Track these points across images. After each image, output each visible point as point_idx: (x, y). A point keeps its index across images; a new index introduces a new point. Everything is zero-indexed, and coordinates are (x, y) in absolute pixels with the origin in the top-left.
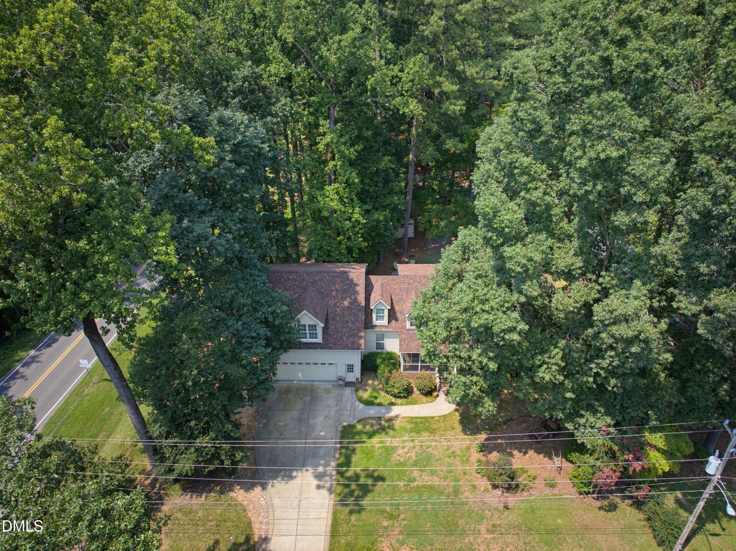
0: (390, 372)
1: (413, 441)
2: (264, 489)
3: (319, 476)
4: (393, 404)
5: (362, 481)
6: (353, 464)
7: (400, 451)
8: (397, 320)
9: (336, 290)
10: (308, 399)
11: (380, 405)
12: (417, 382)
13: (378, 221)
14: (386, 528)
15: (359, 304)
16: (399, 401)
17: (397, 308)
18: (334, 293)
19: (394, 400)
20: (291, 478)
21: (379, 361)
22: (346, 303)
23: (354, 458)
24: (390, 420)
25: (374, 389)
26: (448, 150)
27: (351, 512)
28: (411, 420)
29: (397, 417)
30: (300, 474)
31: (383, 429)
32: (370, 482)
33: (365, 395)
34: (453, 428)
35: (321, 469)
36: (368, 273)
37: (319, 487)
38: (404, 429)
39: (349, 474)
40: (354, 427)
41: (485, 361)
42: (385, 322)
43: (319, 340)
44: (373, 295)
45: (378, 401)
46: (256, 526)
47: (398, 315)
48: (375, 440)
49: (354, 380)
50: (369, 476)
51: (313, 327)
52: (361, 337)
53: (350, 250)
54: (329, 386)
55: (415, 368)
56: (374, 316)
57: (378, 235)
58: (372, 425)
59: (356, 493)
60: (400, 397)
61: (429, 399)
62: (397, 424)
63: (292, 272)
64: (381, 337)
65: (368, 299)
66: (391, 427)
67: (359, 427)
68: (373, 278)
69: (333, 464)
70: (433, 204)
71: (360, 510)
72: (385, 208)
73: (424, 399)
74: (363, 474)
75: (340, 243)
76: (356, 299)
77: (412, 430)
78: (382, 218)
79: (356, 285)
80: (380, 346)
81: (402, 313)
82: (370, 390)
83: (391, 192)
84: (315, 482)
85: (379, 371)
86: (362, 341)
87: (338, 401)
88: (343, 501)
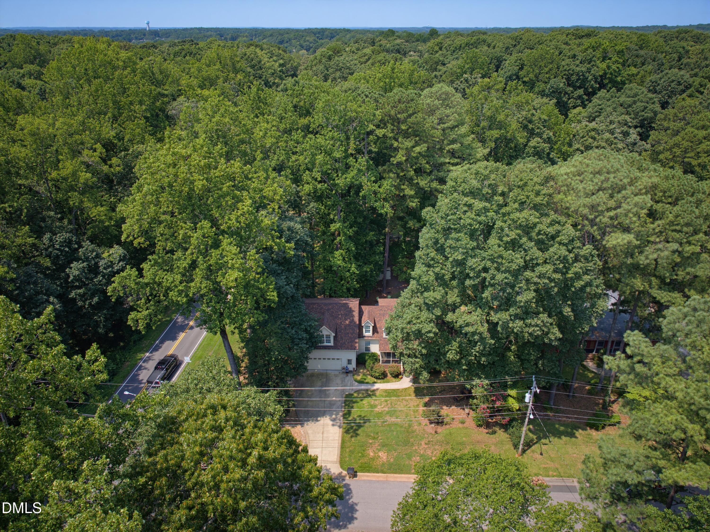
0: (374, 363)
1: (386, 401)
2: (302, 426)
3: (334, 420)
4: (375, 383)
5: (358, 421)
6: (352, 414)
7: (379, 407)
8: (378, 333)
9: (342, 314)
10: (325, 380)
11: (367, 383)
12: (390, 369)
13: (366, 272)
14: (371, 444)
15: (355, 323)
16: (379, 381)
17: (378, 326)
18: (340, 316)
19: (376, 380)
20: (317, 421)
21: (367, 357)
22: (347, 322)
23: (353, 411)
24: (374, 391)
25: (364, 375)
26: (410, 228)
27: (352, 437)
28: (386, 391)
29: (377, 389)
30: (322, 419)
31: (369, 396)
32: (362, 422)
33: (359, 378)
34: (410, 395)
35: (334, 416)
36: (360, 304)
37: (333, 425)
38: (381, 396)
39: (350, 418)
40: (352, 395)
41: (420, 348)
42: (370, 334)
43: (332, 344)
44: (363, 317)
45: (367, 381)
47: (379, 330)
48: (365, 401)
49: (352, 369)
50: (361, 419)
51: (328, 337)
52: (356, 343)
53: (348, 290)
54: (337, 373)
55: (388, 362)
56: (364, 330)
57: (366, 280)
58: (363, 394)
59: (355, 428)
60: (379, 379)
61: (397, 379)
62: (378, 393)
63: (315, 304)
64: (368, 343)
65: (360, 321)
66: (374, 395)
67: (355, 395)
68: (363, 307)
69: (341, 414)
70: (403, 258)
71: (357, 435)
72: (370, 263)
73: (394, 379)
74: (358, 418)
75: (343, 285)
76: (353, 320)
77: (386, 396)
78: (368, 270)
79: (353, 311)
80: (368, 349)
81: (381, 328)
82: (361, 375)
83: (374, 253)
84: (331, 423)
85: (367, 364)
86: (357, 345)
87: (342, 381)
88: (347, 432)
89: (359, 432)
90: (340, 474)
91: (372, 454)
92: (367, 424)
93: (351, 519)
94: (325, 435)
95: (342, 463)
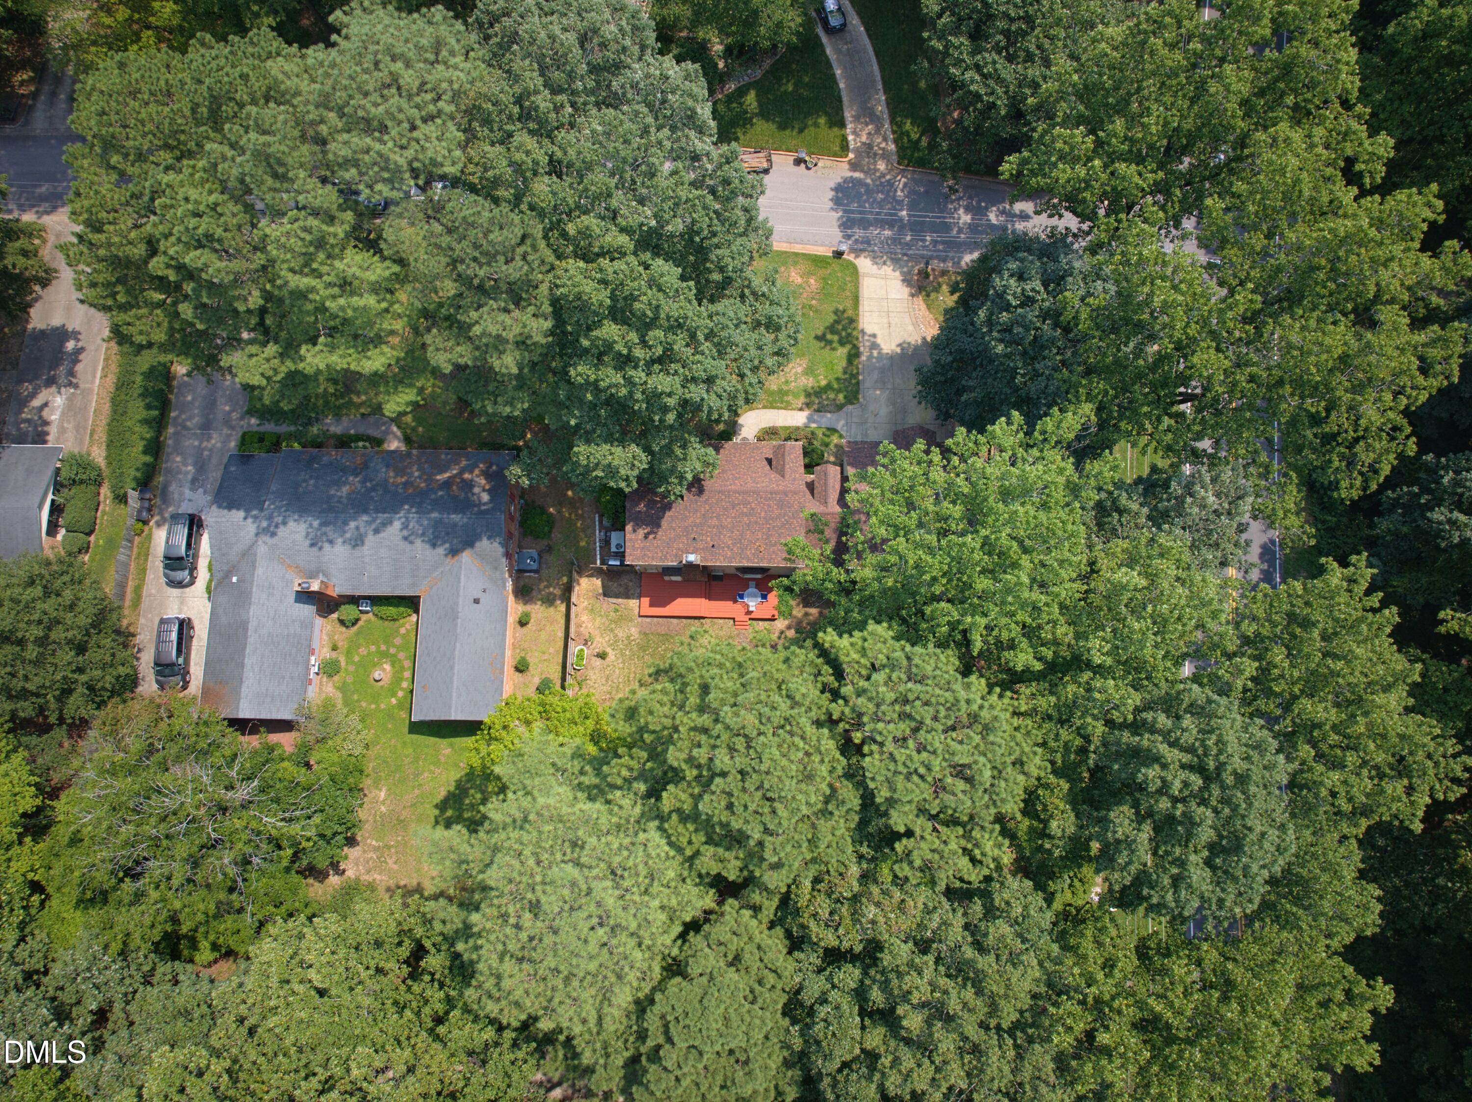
1: (787, 382)
2: (924, 338)
3: (874, 346)
5: (836, 338)
6: (845, 356)
7: (799, 370)
11: (820, 427)
14: (814, 299)
20: (899, 345)
23: (844, 363)
24: (809, 406)
27: (843, 312)
28: (787, 407)
29: (802, 410)
30: (894, 349)
31: (816, 394)
32: (829, 336)
33: (836, 440)
35: (875, 353)
37: (874, 336)
38: (796, 396)
39: (849, 347)
46: (923, 306)
48: (823, 383)
50: (830, 342)
58: (828, 399)
59: (840, 328)
62: (802, 400)
66: (808, 395)
69: (863, 358)
71: (836, 312)
74: (835, 345)
77: (787, 393)
84: (879, 340)
88: (852, 321)
89: (831, 318)
90: (857, 257)
91: (812, 281)
92: (819, 333)
93: (838, 189)
94: (885, 321)
95: (854, 271)
